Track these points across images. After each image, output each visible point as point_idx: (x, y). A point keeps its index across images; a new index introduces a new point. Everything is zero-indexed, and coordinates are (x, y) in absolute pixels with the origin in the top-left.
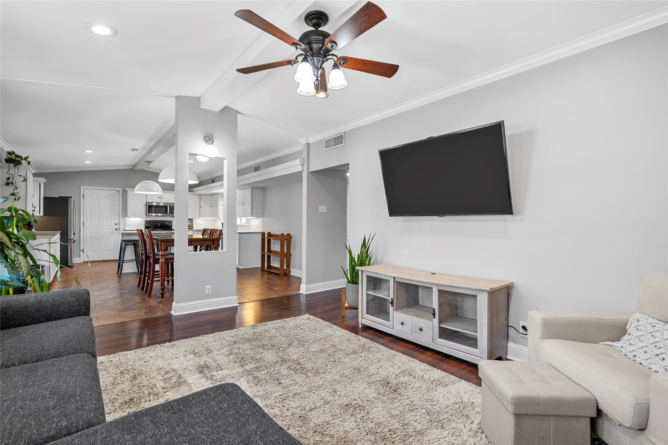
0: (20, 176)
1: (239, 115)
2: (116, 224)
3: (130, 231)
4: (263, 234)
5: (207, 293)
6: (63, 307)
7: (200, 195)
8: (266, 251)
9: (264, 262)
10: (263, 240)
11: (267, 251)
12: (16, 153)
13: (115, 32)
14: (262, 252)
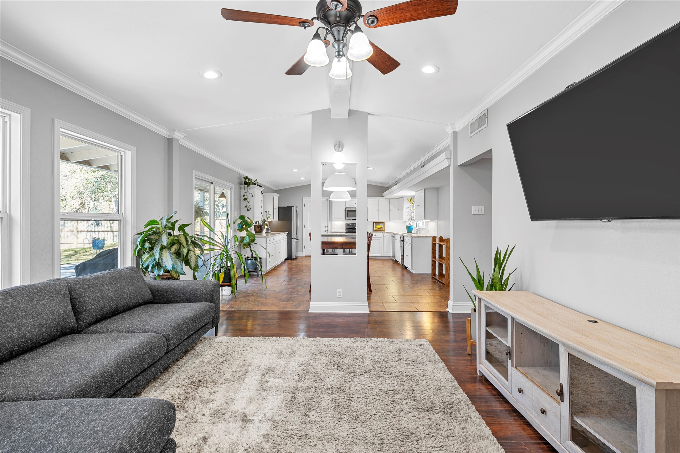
0: (250, 193)
1: (369, 116)
2: (325, 227)
3: (336, 232)
4: (434, 238)
5: (338, 296)
6: (196, 293)
7: (390, 199)
8: (437, 257)
9: (435, 269)
10: (434, 245)
11: (439, 257)
12: (249, 178)
13: (221, 75)
14: (432, 258)
